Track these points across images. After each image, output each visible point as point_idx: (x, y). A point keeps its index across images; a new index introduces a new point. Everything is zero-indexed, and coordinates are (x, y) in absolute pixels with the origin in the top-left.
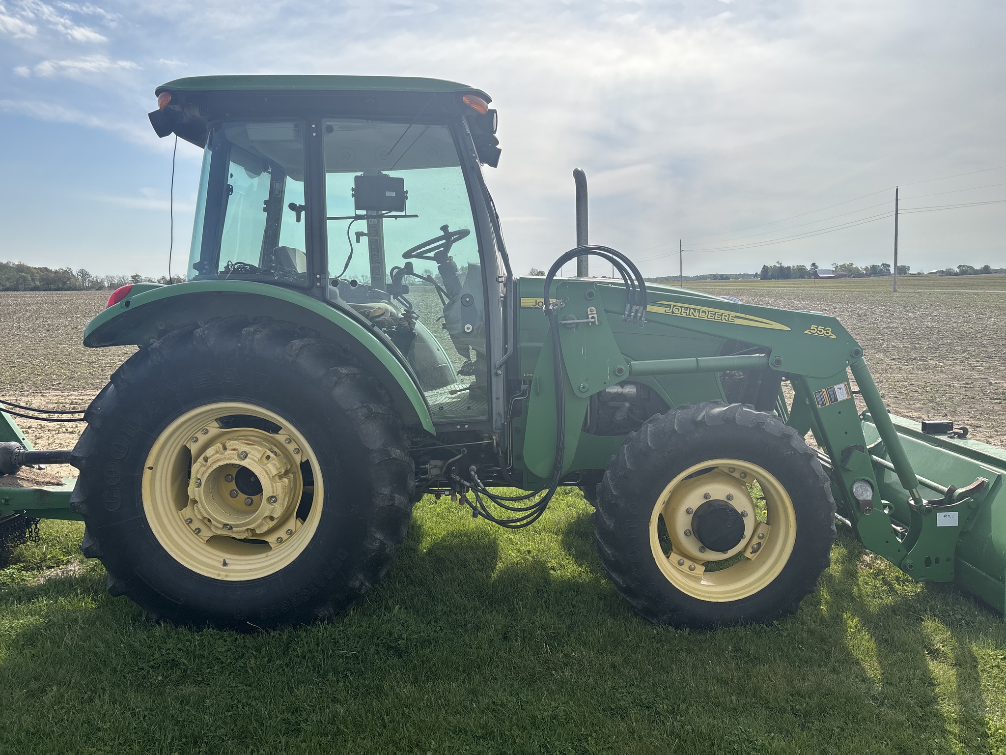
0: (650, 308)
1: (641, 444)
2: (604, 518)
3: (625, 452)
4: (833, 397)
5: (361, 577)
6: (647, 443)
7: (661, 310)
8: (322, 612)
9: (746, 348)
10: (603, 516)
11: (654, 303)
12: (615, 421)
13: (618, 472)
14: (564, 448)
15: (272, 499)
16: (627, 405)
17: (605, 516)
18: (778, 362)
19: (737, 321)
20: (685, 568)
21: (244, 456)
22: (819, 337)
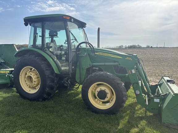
0: (96, 53)
4: (132, 72)
5: (45, 95)
7: (98, 54)
8: (40, 100)
9: (115, 62)
11: (97, 52)
15: (35, 82)
18: (120, 64)
19: (112, 56)
20: (98, 102)
21: (31, 74)
22: (129, 60)
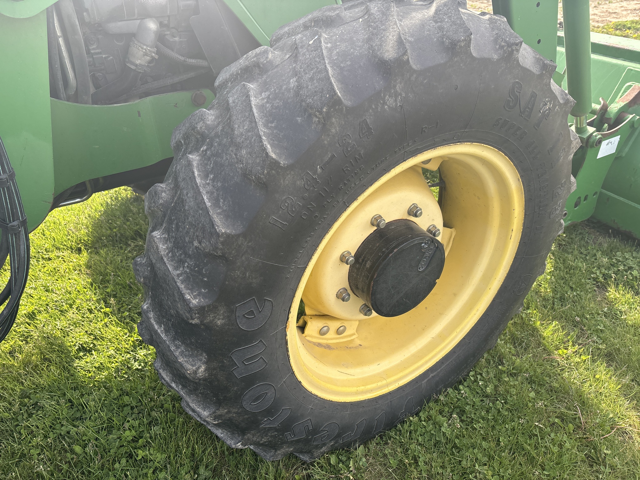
1: (244, 152)
2: (177, 354)
3: (198, 181)
6: (264, 150)
10: (173, 348)
12: (133, 67)
13: (191, 242)
14: (12, 176)
16: (152, 25)
17: (177, 347)
20: (331, 335)
